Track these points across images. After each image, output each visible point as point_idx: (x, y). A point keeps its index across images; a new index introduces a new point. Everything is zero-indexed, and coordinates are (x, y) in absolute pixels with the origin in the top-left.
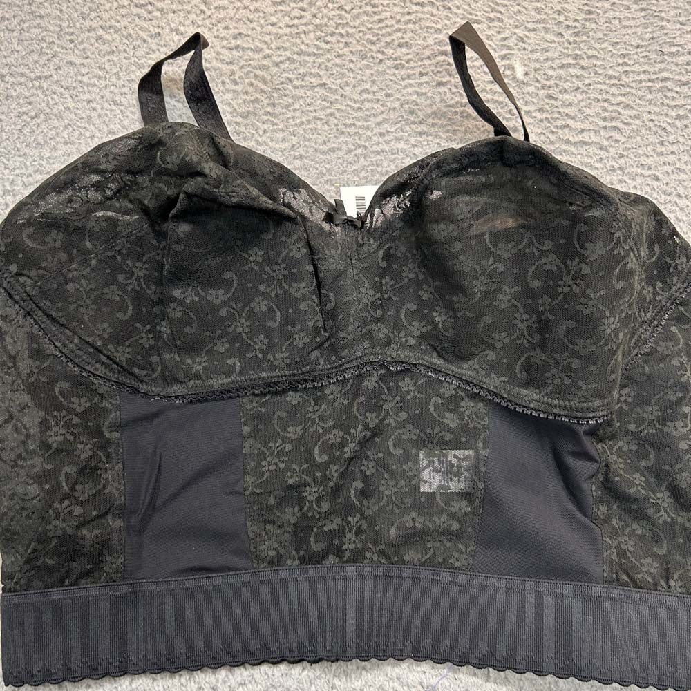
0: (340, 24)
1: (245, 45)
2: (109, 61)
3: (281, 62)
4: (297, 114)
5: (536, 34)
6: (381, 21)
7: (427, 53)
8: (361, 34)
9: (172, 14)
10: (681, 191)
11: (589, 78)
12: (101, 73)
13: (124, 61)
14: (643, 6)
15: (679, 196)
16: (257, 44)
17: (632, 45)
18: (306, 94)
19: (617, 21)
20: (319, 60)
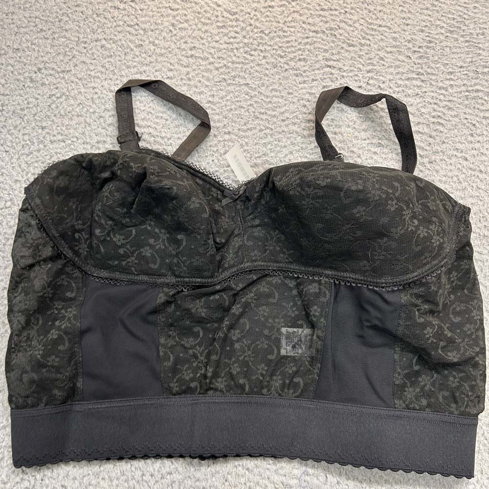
0: (261, 43)
1: (197, 55)
2: (108, 62)
3: (220, 67)
4: (229, 103)
5: (392, 56)
6: (288, 42)
7: (317, 66)
8: (274, 51)
9: (151, 33)
10: (482, 168)
11: (426, 87)
12: (103, 70)
13: (118, 62)
14: (467, 39)
15: (481, 171)
16: (205, 54)
17: (457, 66)
18: (235, 89)
19: (448, 49)
20: (245, 67)
